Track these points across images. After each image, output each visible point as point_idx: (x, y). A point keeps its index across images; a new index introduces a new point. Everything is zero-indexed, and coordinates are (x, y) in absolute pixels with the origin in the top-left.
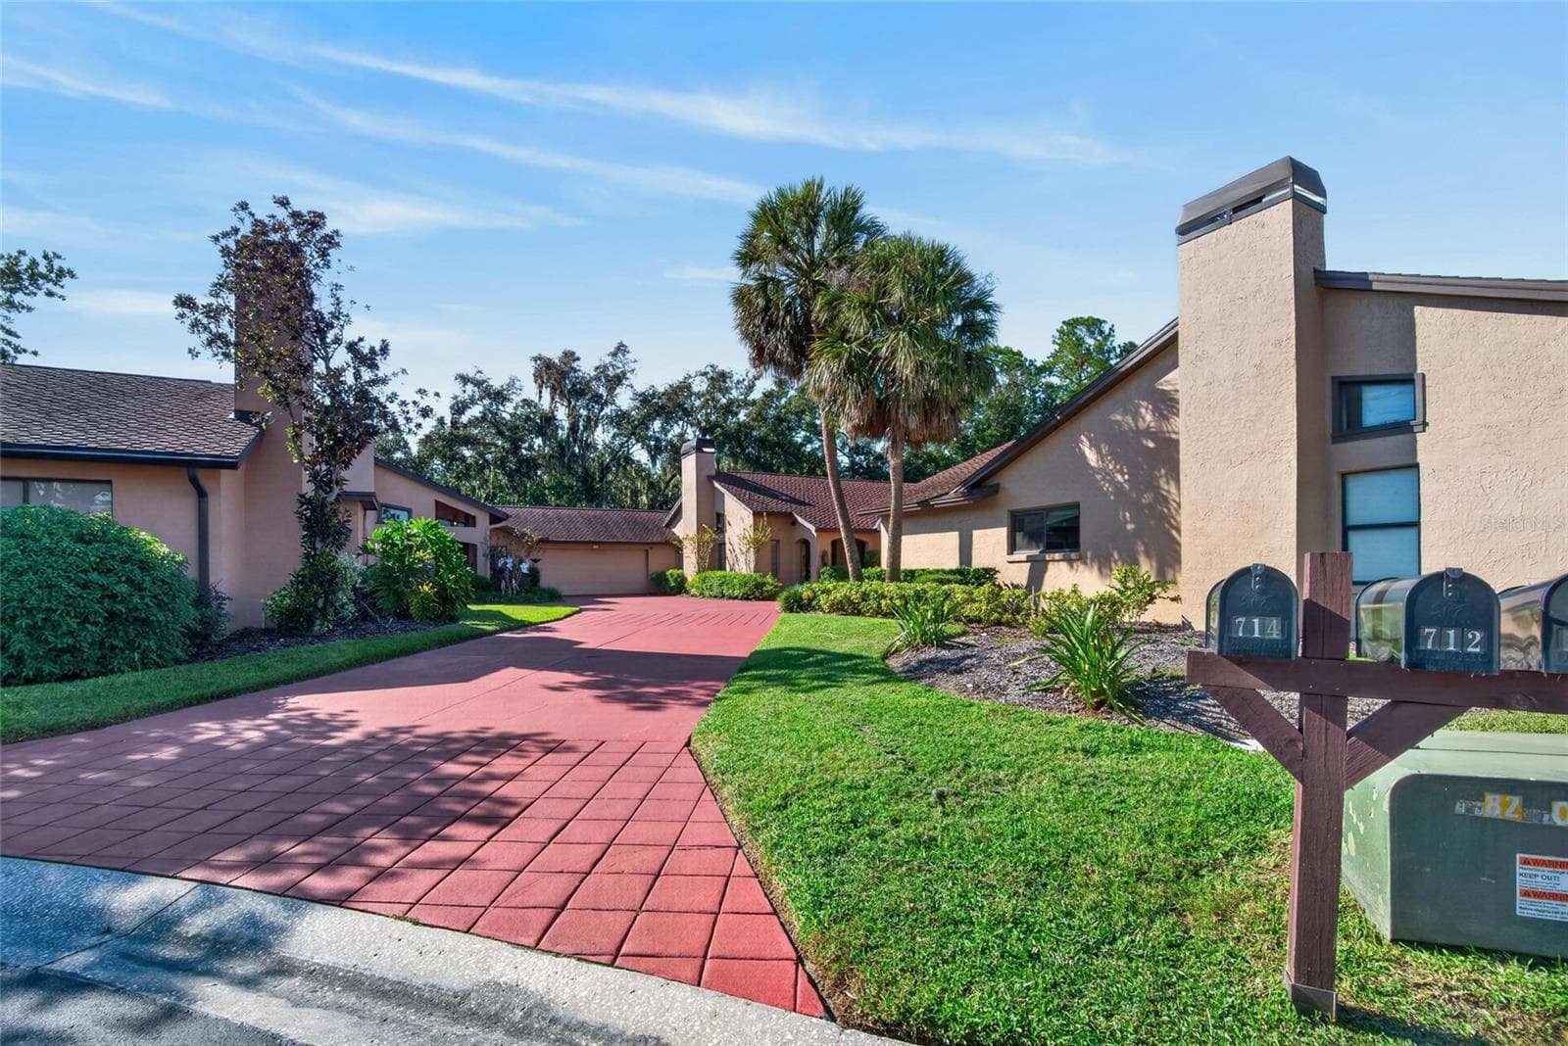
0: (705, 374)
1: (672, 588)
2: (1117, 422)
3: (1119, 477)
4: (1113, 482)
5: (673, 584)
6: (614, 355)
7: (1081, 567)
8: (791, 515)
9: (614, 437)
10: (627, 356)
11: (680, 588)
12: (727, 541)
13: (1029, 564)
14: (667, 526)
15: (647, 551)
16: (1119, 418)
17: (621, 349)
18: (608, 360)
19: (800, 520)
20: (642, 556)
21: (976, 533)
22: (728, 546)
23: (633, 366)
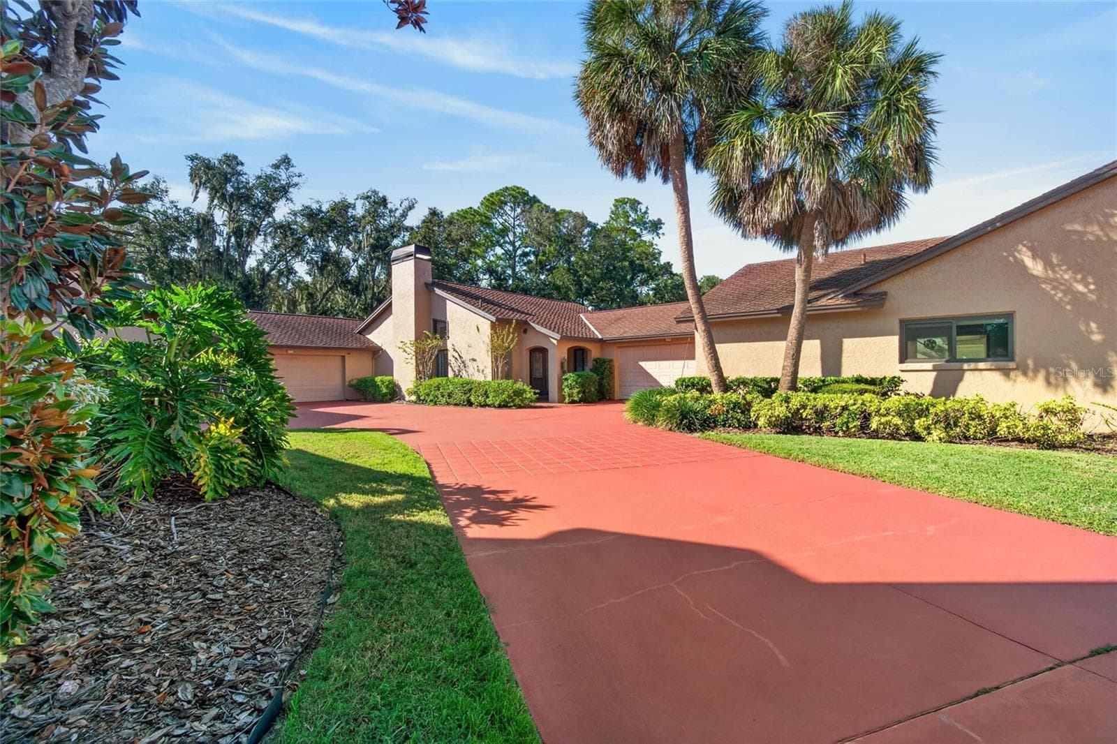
0: (368, 197)
1: (386, 395)
2: (1076, 232)
3: (1080, 288)
4: (1069, 290)
5: (385, 390)
6: (276, 167)
7: (1021, 379)
8: (526, 323)
9: (276, 247)
10: (291, 169)
11: (394, 394)
12: (449, 346)
13: (935, 373)
14: (360, 333)
15: (343, 357)
16: (1078, 227)
17: (286, 161)
18: (269, 171)
19: (538, 328)
20: (338, 361)
21: (848, 343)
22: (451, 353)
23: (296, 180)
